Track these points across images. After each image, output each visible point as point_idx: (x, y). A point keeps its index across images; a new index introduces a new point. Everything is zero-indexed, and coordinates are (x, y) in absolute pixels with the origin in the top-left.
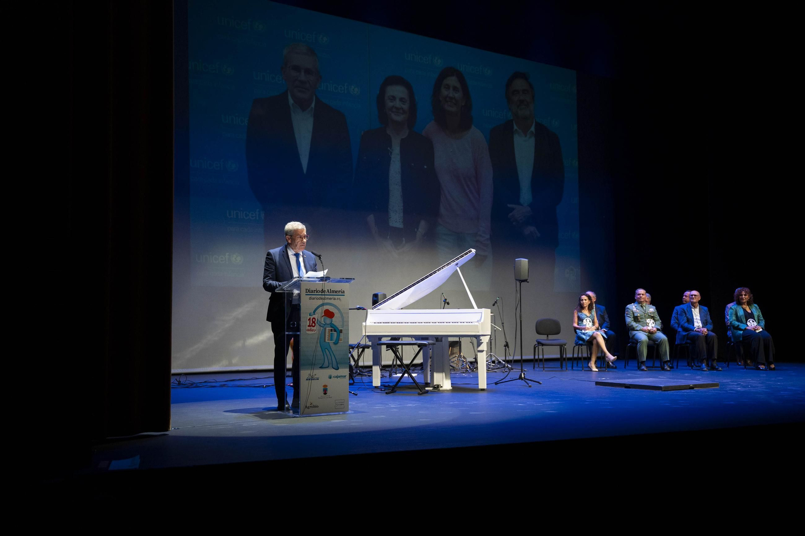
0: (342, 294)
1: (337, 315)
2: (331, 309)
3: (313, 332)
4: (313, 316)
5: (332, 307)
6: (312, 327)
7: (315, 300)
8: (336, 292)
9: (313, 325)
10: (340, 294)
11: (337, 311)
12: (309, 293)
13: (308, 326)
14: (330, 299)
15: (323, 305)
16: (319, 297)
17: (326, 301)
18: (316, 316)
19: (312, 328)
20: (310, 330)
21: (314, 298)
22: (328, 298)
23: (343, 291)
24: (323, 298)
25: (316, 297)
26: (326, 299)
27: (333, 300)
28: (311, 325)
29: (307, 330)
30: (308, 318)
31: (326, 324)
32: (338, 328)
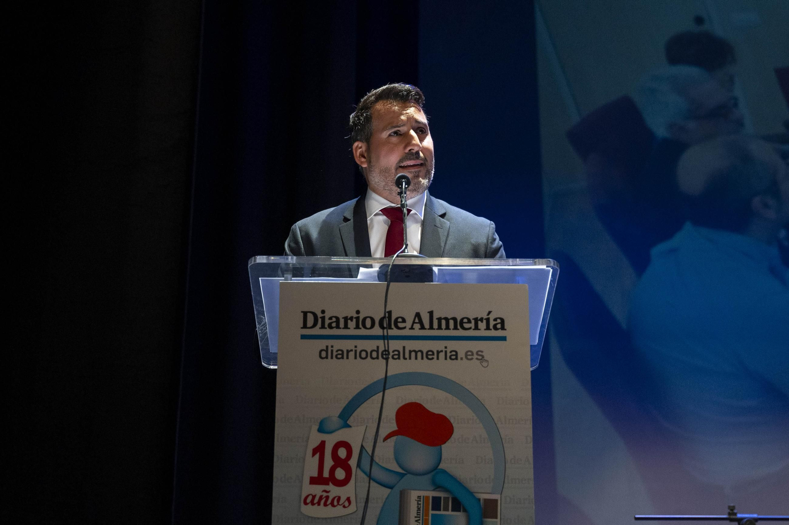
0: (493, 333)
1: (468, 430)
2: (436, 402)
3: (339, 511)
4: (341, 435)
5: (440, 394)
6: (331, 487)
7: (351, 363)
8: (460, 324)
9: (340, 474)
10: (483, 333)
11: (468, 413)
12: (317, 331)
13: (313, 481)
14: (429, 355)
15: (385, 384)
16: (370, 345)
18: (355, 436)
19: (334, 491)
20: (325, 501)
21: (342, 351)
22: (419, 354)
23: (499, 321)
24: (391, 354)
25: (354, 349)
26: (407, 356)
27: (446, 359)
28: (326, 474)
29: (306, 503)
30: (314, 443)
31: (406, 474)
32: (471, 494)
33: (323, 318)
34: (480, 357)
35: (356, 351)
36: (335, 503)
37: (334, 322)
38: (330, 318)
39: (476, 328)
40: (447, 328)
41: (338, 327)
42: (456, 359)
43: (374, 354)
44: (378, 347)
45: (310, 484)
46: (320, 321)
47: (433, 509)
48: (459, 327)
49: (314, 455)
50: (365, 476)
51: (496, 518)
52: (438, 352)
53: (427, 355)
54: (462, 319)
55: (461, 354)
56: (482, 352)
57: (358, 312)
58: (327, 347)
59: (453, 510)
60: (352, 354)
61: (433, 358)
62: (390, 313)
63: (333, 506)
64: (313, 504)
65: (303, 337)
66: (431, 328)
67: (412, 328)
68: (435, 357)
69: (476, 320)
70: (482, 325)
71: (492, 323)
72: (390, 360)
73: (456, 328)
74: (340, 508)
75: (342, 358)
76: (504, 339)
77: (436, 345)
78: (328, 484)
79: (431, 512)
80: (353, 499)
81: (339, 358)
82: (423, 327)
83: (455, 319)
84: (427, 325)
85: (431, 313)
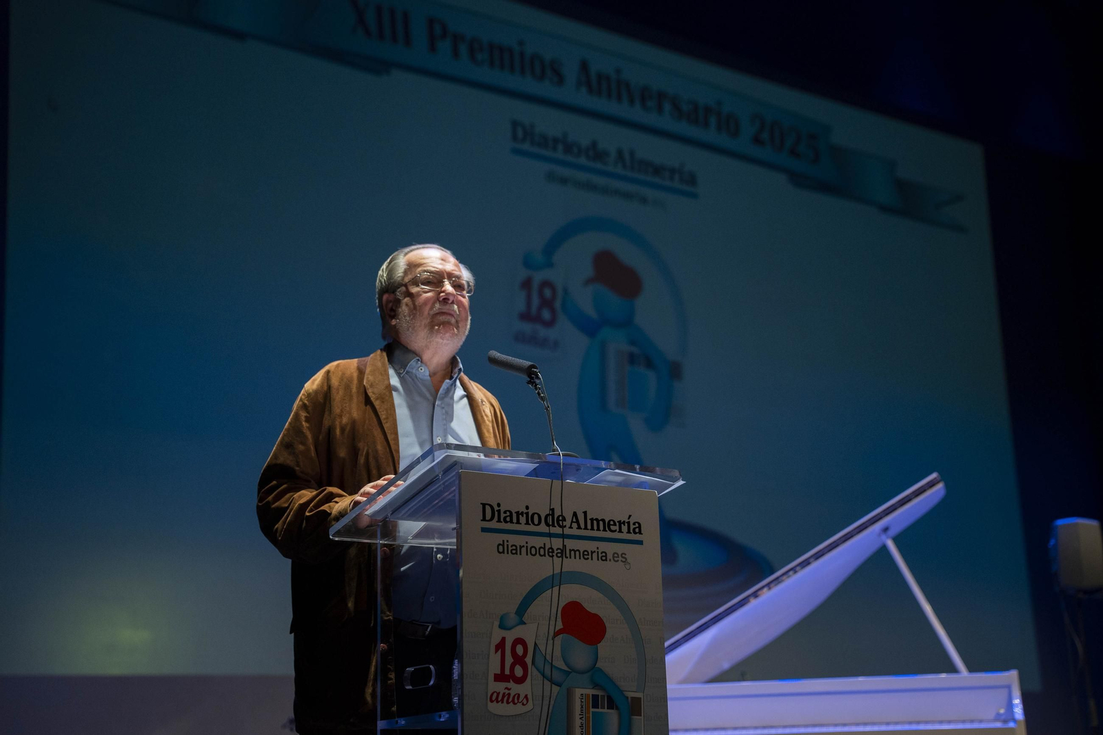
0: (632, 536)
1: (616, 629)
2: (592, 601)
3: (518, 709)
4: (518, 632)
5: (595, 594)
6: (511, 684)
7: (523, 559)
8: (608, 525)
9: (519, 671)
10: (624, 536)
11: (616, 615)
12: (494, 524)
13: (500, 678)
14: (585, 555)
15: (555, 580)
16: (538, 542)
17: (572, 565)
18: (528, 632)
19: (515, 688)
20: (506, 698)
21: (516, 546)
22: (577, 553)
23: (637, 525)
24: (556, 552)
25: (525, 545)
26: (568, 555)
27: (598, 560)
28: (507, 672)
29: (492, 701)
30: (496, 640)
31: (570, 673)
32: (622, 692)
33: (499, 511)
34: (624, 560)
35: (527, 547)
36: (516, 701)
37: (507, 516)
38: (505, 512)
39: (620, 531)
40: (598, 529)
41: (511, 522)
42: (606, 560)
43: (542, 551)
44: (545, 544)
45: (495, 681)
46: (496, 513)
47: (592, 708)
48: (607, 529)
49: (496, 652)
50: (539, 675)
51: (641, 716)
52: (592, 552)
53: (584, 555)
54: (610, 521)
55: (610, 556)
56: (625, 554)
57: (527, 508)
58: (503, 541)
59: (608, 709)
60: (524, 550)
61: (588, 558)
62: (553, 510)
63: (515, 704)
64: (498, 702)
65: (484, 530)
66: (586, 528)
67: (571, 527)
68: (590, 557)
69: (619, 522)
70: (625, 528)
71: (632, 527)
72: (555, 557)
73: (604, 530)
74: (519, 705)
75: (516, 553)
76: (640, 543)
77: (590, 546)
78: (509, 682)
79: (592, 710)
80: (530, 697)
81: (513, 554)
82: (579, 528)
83: (603, 520)
84: (583, 526)
85: (585, 513)
